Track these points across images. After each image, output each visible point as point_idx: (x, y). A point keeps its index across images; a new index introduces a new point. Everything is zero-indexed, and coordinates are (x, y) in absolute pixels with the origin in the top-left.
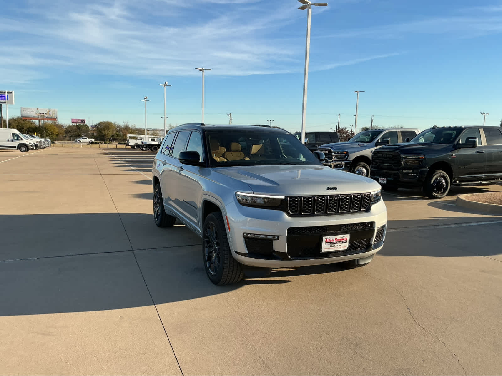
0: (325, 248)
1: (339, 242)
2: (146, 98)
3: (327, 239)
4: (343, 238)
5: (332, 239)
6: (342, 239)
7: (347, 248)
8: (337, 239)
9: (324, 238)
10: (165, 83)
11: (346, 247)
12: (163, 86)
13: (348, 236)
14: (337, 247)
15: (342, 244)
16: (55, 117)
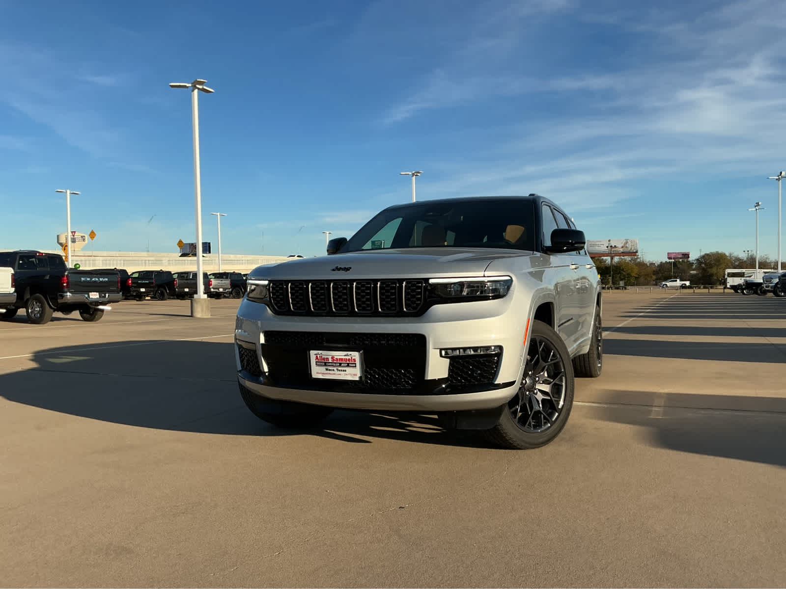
0: (317, 372)
1: (340, 364)
2: (758, 204)
3: (318, 356)
4: (347, 357)
5: (326, 357)
6: (346, 360)
7: (360, 377)
8: (336, 357)
9: (313, 353)
10: (781, 173)
11: (355, 375)
12: (777, 179)
13: (356, 355)
14: (339, 372)
15: (347, 369)
16: (635, 251)
